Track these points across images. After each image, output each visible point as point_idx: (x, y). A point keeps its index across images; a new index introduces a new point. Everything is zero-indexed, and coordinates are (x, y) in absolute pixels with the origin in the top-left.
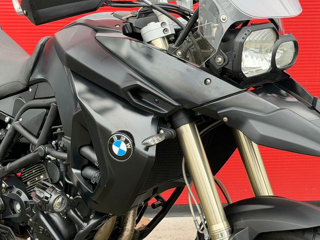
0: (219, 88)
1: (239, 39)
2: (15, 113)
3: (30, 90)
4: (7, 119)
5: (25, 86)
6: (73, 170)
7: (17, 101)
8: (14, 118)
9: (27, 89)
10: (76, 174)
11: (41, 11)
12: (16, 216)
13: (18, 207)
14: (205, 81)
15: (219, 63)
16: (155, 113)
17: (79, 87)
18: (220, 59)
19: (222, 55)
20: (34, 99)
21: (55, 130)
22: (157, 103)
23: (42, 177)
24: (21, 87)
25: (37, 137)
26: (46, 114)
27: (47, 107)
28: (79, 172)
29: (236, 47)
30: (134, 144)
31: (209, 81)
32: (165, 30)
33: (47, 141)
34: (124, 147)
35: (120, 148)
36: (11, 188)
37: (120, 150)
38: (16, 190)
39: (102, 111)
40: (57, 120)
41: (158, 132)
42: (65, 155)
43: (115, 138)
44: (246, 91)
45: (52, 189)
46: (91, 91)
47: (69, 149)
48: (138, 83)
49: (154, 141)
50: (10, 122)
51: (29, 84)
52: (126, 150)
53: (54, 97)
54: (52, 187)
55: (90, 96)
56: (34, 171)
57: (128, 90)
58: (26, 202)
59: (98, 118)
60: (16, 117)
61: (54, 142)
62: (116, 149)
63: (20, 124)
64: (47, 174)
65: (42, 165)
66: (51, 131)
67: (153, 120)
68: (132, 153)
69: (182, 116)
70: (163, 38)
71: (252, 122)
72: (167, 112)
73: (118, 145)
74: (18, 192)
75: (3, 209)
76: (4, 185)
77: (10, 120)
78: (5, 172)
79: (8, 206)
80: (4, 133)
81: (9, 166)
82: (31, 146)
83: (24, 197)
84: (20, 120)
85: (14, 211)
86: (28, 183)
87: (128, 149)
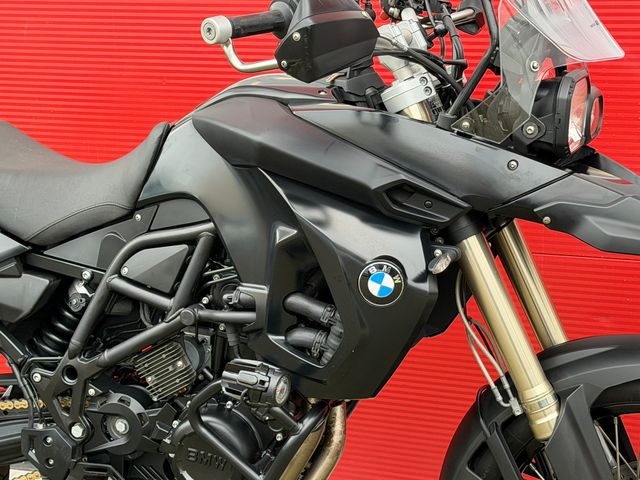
0: (531, 174)
1: (563, 94)
3: (138, 217)
5: (126, 212)
6: (271, 337)
7: (106, 240)
8: (105, 271)
10: (279, 342)
12: (121, 441)
13: (121, 426)
14: (509, 165)
18: (532, 128)
19: (536, 122)
20: (150, 231)
21: (210, 277)
22: (429, 207)
23: (180, 363)
24: (117, 213)
25: (170, 295)
26: (191, 253)
27: (191, 241)
29: (560, 108)
30: (405, 275)
31: (514, 163)
33: (193, 299)
34: (389, 282)
36: (105, 395)
37: (383, 288)
38: (115, 398)
42: (250, 316)
43: (373, 270)
44: (571, 173)
45: (262, 370)
48: (404, 177)
50: (93, 278)
51: (137, 205)
52: (392, 287)
53: (208, 221)
56: (164, 356)
57: (384, 191)
58: (140, 415)
61: (206, 300)
62: (374, 288)
65: (175, 344)
66: (202, 280)
68: (403, 291)
70: (421, 103)
72: (448, 219)
73: (379, 280)
74: (121, 400)
75: (89, 434)
76: (92, 392)
77: (93, 275)
78: (98, 366)
79: (99, 428)
80: (84, 300)
81: (107, 354)
82: (142, 316)
83: (135, 407)
84: (125, 271)
85: (109, 437)
86: (149, 379)
87: (396, 284)
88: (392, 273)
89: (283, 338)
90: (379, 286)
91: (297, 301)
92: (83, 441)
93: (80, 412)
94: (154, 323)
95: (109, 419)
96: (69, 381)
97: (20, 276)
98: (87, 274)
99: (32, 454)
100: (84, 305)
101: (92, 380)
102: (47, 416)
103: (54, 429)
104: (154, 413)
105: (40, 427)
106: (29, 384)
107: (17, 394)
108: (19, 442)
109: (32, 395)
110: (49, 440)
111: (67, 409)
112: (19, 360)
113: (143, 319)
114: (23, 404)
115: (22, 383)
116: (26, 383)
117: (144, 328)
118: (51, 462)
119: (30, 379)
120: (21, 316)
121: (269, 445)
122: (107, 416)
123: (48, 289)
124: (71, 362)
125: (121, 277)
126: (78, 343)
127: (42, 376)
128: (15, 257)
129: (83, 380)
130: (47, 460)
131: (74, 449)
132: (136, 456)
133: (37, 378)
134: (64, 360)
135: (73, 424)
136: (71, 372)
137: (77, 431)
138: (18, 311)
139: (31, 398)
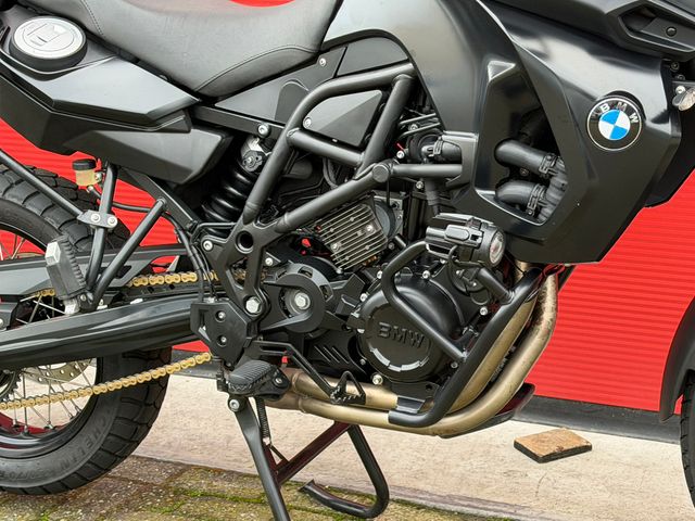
3: (323, 61)
5: (308, 56)
6: (478, 190)
7: (286, 89)
8: (283, 125)
12: (302, 318)
13: (301, 300)
20: (337, 77)
22: (671, 35)
23: (370, 228)
25: (360, 149)
26: (384, 100)
27: (386, 86)
28: (491, 193)
30: (643, 114)
33: (387, 153)
34: (624, 122)
35: (615, 125)
36: (283, 265)
37: (616, 129)
38: (295, 269)
42: (454, 168)
50: (274, 132)
51: (322, 48)
52: (628, 127)
53: (406, 61)
56: (352, 219)
57: (620, 16)
58: (323, 287)
65: (364, 206)
72: (693, 50)
73: (612, 119)
74: (302, 271)
75: (266, 309)
76: (269, 261)
77: (270, 129)
78: (277, 231)
79: (276, 303)
80: (260, 158)
81: (287, 218)
82: (326, 176)
83: (318, 278)
84: (307, 124)
85: (287, 313)
86: (335, 246)
87: (632, 124)
88: (629, 111)
89: (493, 193)
90: (611, 127)
91: (511, 149)
92: (259, 317)
93: (256, 284)
94: (340, 182)
95: (287, 293)
96: (243, 249)
97: (188, 132)
98: (264, 129)
99: (203, 331)
100: (260, 163)
101: (271, 248)
102: (219, 290)
103: (227, 303)
104: (340, 285)
105: (211, 301)
106: (199, 253)
107: (185, 265)
108: (188, 319)
109: (202, 265)
110: (222, 315)
111: (241, 282)
112: (188, 226)
113: (327, 179)
114: (191, 277)
115: (191, 252)
116: (195, 251)
117: (328, 189)
118: (224, 340)
119: (200, 247)
120: (190, 177)
121: (472, 320)
122: (286, 289)
123: (219, 146)
124: (246, 228)
125: (303, 130)
126: (254, 206)
127: (214, 243)
128: (184, 109)
129: (259, 248)
130: (220, 338)
131: (249, 325)
132: (318, 334)
133: (208, 246)
134: (239, 226)
135: (248, 298)
136: (246, 239)
137: (253, 306)
138: (187, 171)
139: (201, 269)
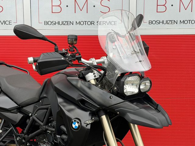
0: (116, 100)
1: (122, 80)
2: (33, 111)
4: (30, 114)
5: (38, 100)
6: (57, 135)
7: (35, 106)
9: (39, 101)
10: (58, 137)
11: (42, 70)
14: (110, 97)
15: (115, 90)
16: (90, 111)
17: (60, 100)
18: (116, 88)
20: (42, 105)
21: (50, 118)
22: (91, 106)
24: (37, 100)
25: (42, 122)
26: (47, 112)
27: (47, 109)
28: (59, 136)
29: (121, 84)
30: (81, 124)
31: (111, 97)
32: (95, 76)
33: (47, 124)
34: (77, 125)
35: (75, 125)
36: (31, 145)
37: (75, 126)
39: (69, 111)
40: (51, 114)
41: (92, 118)
42: (54, 129)
44: (126, 101)
45: (47, 143)
46: (65, 102)
47: (55, 126)
48: (83, 98)
49: (89, 122)
50: (32, 115)
51: (40, 99)
52: (78, 126)
53: (50, 104)
54: (47, 142)
55: (65, 104)
56: (41, 137)
57: (79, 101)
59: (67, 113)
60: (34, 113)
61: (50, 124)
63: (36, 116)
64: (47, 139)
65: (45, 135)
66: (48, 119)
67: (90, 114)
68: (81, 127)
69: (102, 112)
70: (94, 79)
71: (129, 114)
72: (95, 110)
76: (28, 144)
78: (29, 138)
81: (30, 135)
87: (79, 126)
88: (78, 123)
91: (63, 127)
96: (24, 141)
97: (17, 113)
101: (29, 141)
109: (17, 143)
115: (15, 140)
119: (17, 139)
120: (16, 123)
123: (23, 117)
124: (24, 136)
126: (26, 132)
127: (19, 139)
128: (16, 108)
129: (26, 141)
136: (24, 138)
